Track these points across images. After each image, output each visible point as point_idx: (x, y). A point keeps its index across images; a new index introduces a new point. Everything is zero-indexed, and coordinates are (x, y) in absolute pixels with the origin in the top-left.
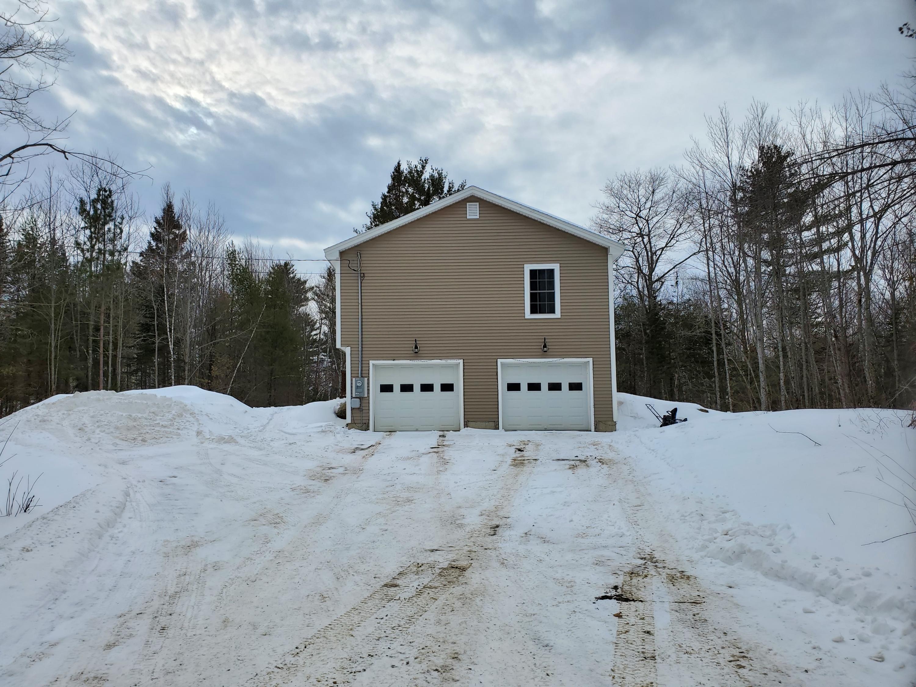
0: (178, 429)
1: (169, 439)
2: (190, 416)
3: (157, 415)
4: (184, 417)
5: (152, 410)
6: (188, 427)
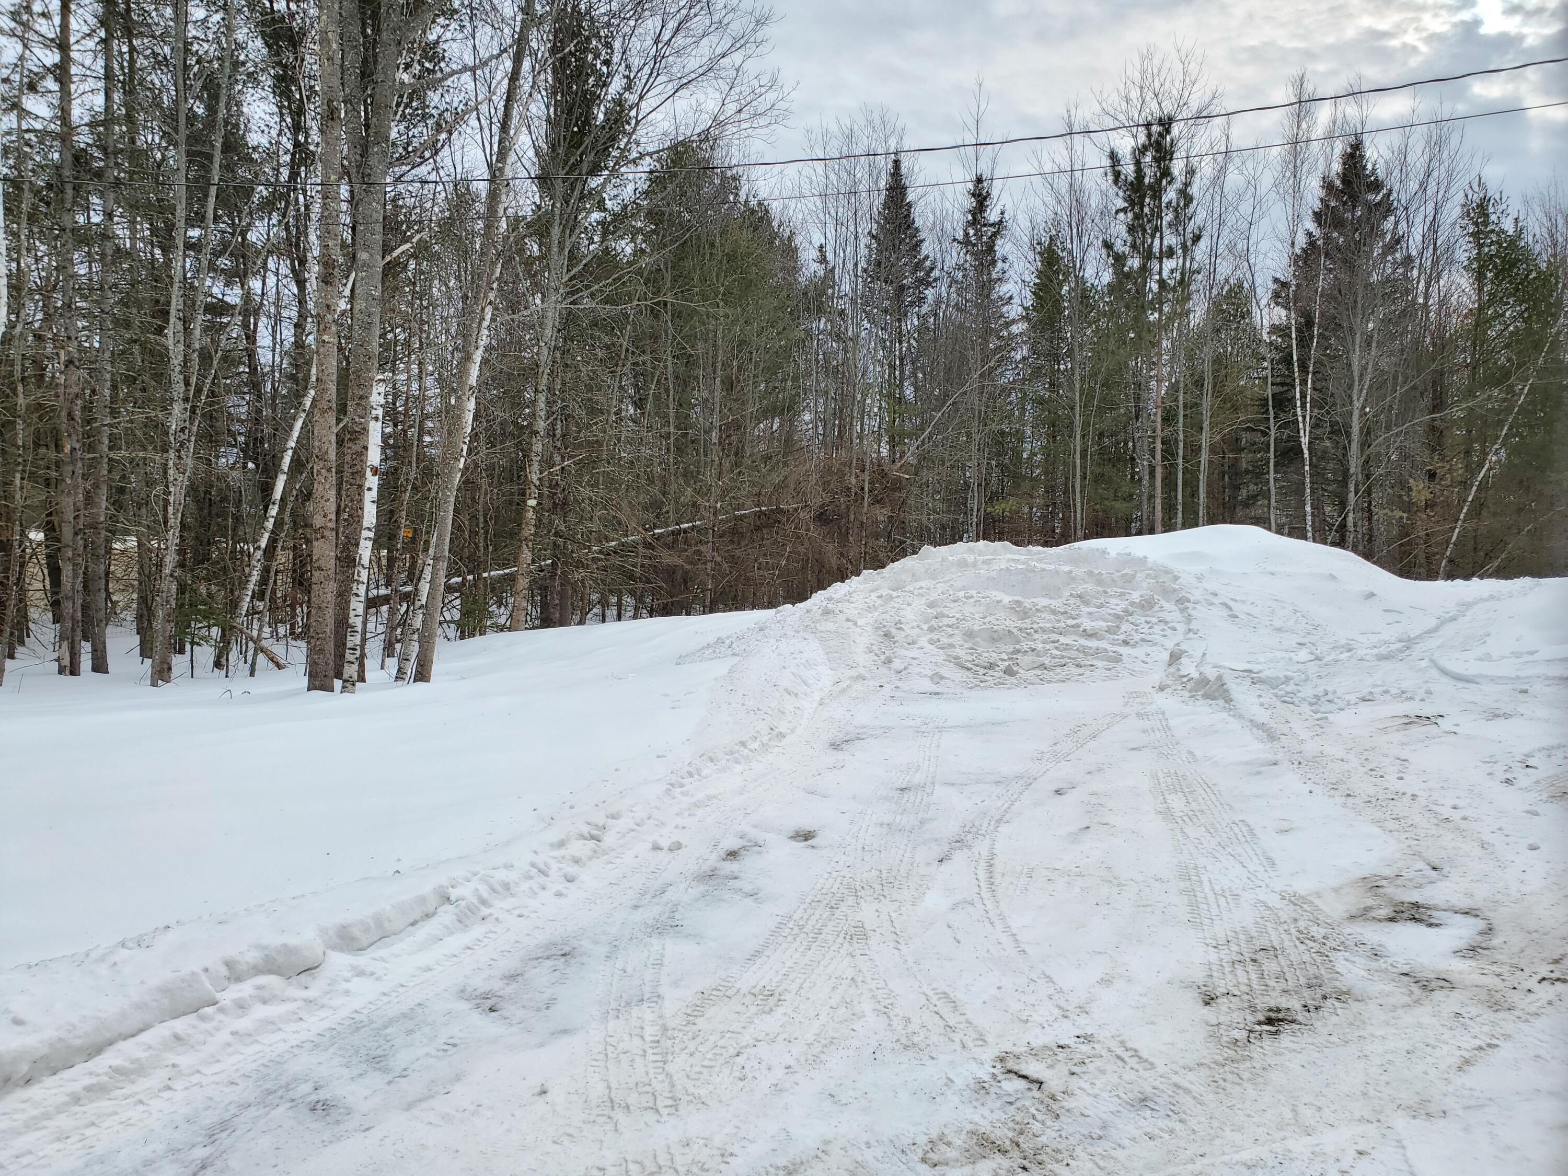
0: (1126, 643)
1: (1080, 671)
2: (1174, 608)
3: (1087, 603)
4: (1156, 608)
5: (1080, 589)
6: (1157, 638)
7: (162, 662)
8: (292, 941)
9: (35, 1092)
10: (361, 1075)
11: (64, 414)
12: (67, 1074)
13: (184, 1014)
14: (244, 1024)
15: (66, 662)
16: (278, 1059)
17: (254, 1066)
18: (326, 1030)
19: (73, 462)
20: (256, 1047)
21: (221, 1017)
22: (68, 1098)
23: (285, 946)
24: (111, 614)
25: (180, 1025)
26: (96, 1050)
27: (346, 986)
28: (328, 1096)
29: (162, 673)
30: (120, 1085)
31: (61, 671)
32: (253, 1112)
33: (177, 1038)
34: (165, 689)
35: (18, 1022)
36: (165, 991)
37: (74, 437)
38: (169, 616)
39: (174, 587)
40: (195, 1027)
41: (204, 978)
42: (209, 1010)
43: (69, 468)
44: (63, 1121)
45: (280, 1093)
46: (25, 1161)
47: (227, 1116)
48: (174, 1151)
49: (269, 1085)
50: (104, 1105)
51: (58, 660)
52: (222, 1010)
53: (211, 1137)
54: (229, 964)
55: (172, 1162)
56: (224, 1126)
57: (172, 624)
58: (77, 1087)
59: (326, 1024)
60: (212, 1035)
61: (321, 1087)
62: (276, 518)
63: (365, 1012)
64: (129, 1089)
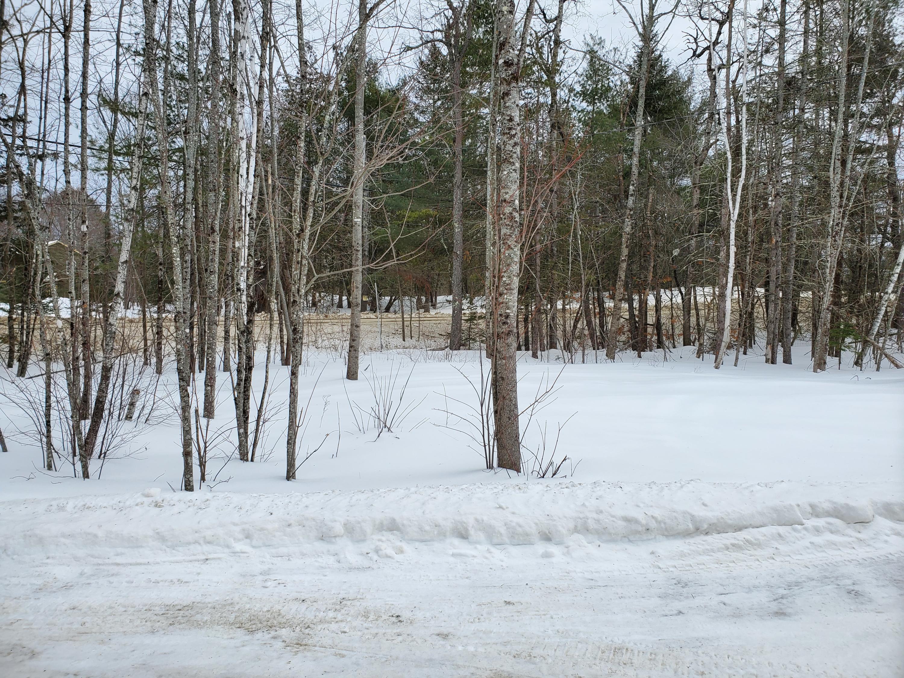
7: (820, 359)
8: (852, 503)
9: (709, 538)
10: (883, 586)
11: (773, 223)
12: (724, 535)
13: (784, 525)
14: (818, 540)
15: (770, 356)
16: (835, 564)
17: (821, 563)
18: (869, 558)
19: (776, 248)
20: (824, 554)
21: (805, 532)
22: (723, 546)
23: (847, 505)
24: (798, 332)
25: (782, 530)
26: (739, 529)
27: (886, 538)
28: (860, 590)
29: (820, 365)
30: (749, 548)
31: (767, 361)
32: (814, 583)
33: (780, 535)
34: (820, 373)
35: (704, 505)
36: (775, 510)
37: (778, 235)
38: (826, 332)
39: (829, 316)
40: (789, 533)
41: (796, 509)
42: (799, 527)
43: (775, 252)
44: (719, 555)
45: (833, 579)
46: (701, 567)
47: (800, 580)
48: (769, 586)
49: (827, 574)
50: (739, 555)
51: (766, 355)
52: (806, 529)
53: (789, 586)
54: (812, 506)
55: (767, 590)
56: (797, 584)
57: (827, 337)
58: (728, 542)
59: (870, 555)
60: (799, 540)
61: (857, 584)
62: (899, 274)
63: (896, 555)
64: (752, 552)
